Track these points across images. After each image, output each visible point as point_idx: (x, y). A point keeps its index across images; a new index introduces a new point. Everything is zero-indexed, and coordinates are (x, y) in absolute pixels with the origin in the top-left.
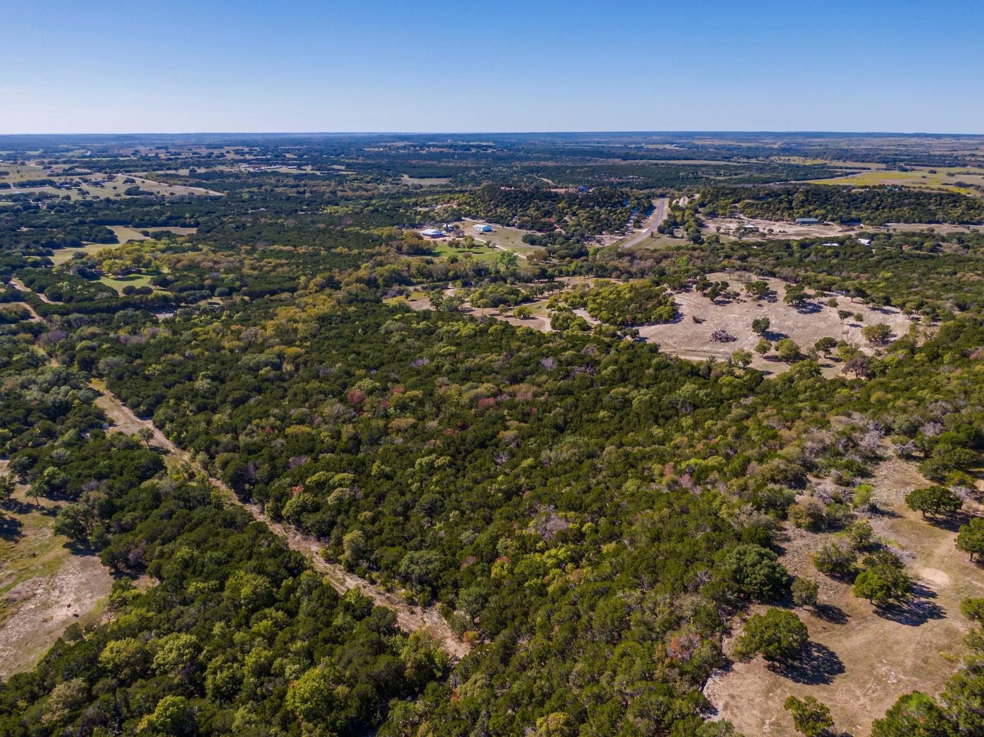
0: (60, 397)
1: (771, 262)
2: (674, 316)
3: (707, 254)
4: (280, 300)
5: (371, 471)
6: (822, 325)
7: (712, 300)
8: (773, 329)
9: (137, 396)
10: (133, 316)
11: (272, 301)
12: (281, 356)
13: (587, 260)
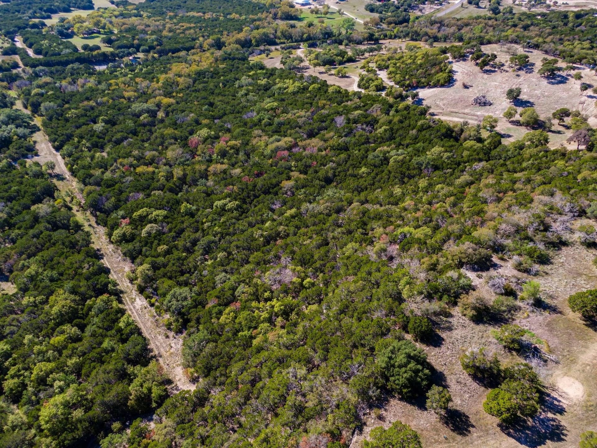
0: (5, 133)
1: (548, 31)
2: (449, 82)
3: (498, 23)
4: (179, 57)
5: (180, 209)
6: (565, 95)
7: (481, 69)
8: (523, 97)
9: (55, 134)
10: (78, 68)
11: (173, 57)
12: (159, 105)
13: (406, 26)
